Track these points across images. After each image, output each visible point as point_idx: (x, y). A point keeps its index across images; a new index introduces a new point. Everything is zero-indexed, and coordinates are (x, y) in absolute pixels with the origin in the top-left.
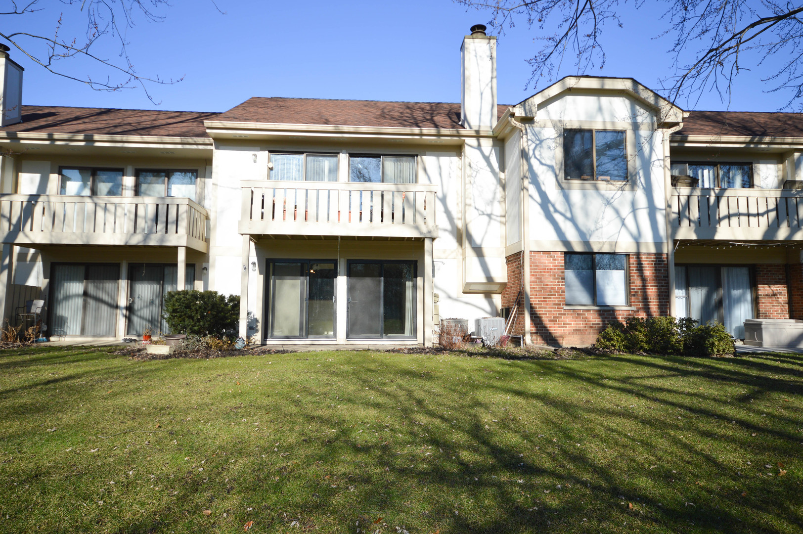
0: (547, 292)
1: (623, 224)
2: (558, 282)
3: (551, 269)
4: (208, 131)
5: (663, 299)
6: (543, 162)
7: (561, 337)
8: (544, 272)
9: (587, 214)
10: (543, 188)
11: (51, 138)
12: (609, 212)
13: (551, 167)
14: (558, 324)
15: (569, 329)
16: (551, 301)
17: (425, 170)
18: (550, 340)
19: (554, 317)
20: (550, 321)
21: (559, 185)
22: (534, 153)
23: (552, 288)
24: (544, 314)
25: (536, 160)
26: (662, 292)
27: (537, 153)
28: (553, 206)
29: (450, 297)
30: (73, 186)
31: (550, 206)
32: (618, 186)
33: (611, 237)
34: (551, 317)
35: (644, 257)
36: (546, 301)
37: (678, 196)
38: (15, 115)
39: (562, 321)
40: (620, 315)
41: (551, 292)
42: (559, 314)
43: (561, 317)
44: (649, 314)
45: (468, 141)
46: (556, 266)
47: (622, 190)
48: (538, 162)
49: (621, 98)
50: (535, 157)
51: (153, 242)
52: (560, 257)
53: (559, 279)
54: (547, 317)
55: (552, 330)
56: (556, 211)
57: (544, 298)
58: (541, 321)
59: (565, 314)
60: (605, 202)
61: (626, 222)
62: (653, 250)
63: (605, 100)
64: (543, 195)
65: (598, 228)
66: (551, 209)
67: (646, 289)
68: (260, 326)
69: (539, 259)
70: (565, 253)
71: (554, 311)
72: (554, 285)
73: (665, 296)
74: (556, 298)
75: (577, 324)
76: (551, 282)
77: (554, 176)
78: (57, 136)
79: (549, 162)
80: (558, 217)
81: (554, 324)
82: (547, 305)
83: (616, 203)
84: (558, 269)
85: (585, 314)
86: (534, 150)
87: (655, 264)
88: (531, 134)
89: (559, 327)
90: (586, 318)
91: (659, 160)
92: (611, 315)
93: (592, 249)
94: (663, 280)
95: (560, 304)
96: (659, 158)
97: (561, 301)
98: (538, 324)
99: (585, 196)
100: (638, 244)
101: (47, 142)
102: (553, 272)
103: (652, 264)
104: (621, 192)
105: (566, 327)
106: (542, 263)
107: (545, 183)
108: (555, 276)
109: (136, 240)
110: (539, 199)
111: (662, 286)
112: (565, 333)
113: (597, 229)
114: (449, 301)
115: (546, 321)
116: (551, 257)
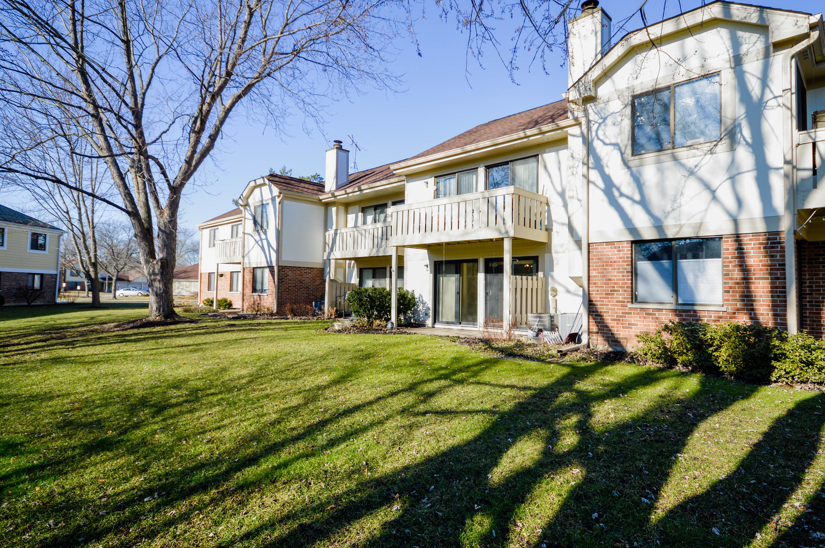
0: (610, 287)
1: (714, 198)
2: (623, 276)
3: (615, 262)
4: (394, 172)
5: (778, 296)
6: (607, 141)
7: (625, 338)
8: (607, 265)
9: (663, 192)
10: (607, 171)
11: (360, 190)
12: (693, 186)
13: (616, 145)
14: (622, 324)
15: (635, 331)
16: (613, 298)
17: (545, 167)
18: (612, 341)
19: (617, 316)
20: (612, 320)
21: (625, 163)
22: (597, 135)
23: (615, 284)
24: (605, 312)
25: (599, 141)
26: (777, 287)
27: (600, 133)
28: (618, 189)
29: (568, 291)
30: (370, 218)
31: (614, 190)
32: (706, 149)
33: (692, 217)
34: (613, 316)
35: (745, 240)
36: (608, 298)
37: (814, 144)
38: (344, 180)
39: (626, 320)
40: (705, 316)
41: (614, 287)
42: (623, 313)
43: (625, 317)
44: (753, 317)
45: (571, 130)
46: (620, 258)
47: (711, 154)
48: (601, 143)
49: (715, 30)
50: (598, 138)
51: (380, 254)
52: (626, 247)
53: (624, 272)
54: (609, 316)
55: (615, 331)
56: (622, 195)
57: (606, 294)
58: (603, 319)
59: (630, 313)
60: (686, 174)
61: (719, 193)
62: (761, 227)
63: (690, 42)
64: (607, 179)
65: (675, 207)
66: (616, 194)
67: (748, 283)
68: (431, 313)
69: (601, 252)
70: (632, 242)
71: (618, 309)
72: (617, 280)
73: (780, 292)
74: (620, 295)
75: (645, 325)
76: (615, 276)
77: (620, 154)
78: (363, 188)
79: (613, 141)
80: (623, 202)
81: (617, 324)
82: (609, 302)
83: (703, 172)
84: (623, 261)
85: (655, 314)
86: (597, 131)
87: (765, 248)
88: (593, 114)
89: (623, 327)
90: (657, 318)
91: (775, 97)
92: (691, 316)
93: (665, 235)
94: (777, 269)
95: (624, 302)
96: (776, 95)
97: (625, 298)
98: (599, 322)
99: (661, 171)
100: (736, 222)
101: (359, 193)
102: (618, 265)
103: (760, 248)
104: (710, 156)
105: (631, 328)
106: (605, 255)
107: (609, 165)
108: (619, 269)
109: (374, 254)
110: (602, 185)
111: (777, 278)
112: (630, 335)
113: (673, 210)
114: (569, 296)
115: (609, 320)
116: (615, 248)
